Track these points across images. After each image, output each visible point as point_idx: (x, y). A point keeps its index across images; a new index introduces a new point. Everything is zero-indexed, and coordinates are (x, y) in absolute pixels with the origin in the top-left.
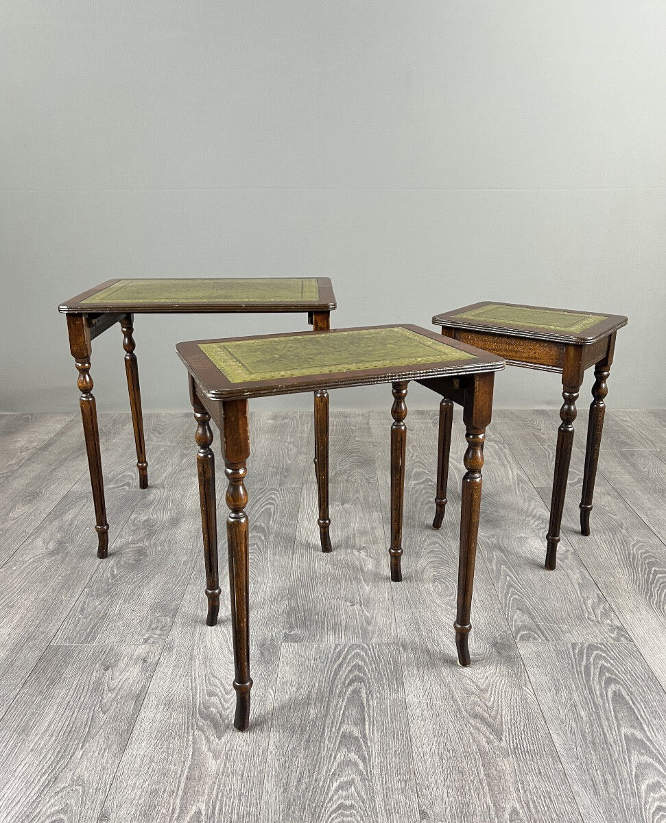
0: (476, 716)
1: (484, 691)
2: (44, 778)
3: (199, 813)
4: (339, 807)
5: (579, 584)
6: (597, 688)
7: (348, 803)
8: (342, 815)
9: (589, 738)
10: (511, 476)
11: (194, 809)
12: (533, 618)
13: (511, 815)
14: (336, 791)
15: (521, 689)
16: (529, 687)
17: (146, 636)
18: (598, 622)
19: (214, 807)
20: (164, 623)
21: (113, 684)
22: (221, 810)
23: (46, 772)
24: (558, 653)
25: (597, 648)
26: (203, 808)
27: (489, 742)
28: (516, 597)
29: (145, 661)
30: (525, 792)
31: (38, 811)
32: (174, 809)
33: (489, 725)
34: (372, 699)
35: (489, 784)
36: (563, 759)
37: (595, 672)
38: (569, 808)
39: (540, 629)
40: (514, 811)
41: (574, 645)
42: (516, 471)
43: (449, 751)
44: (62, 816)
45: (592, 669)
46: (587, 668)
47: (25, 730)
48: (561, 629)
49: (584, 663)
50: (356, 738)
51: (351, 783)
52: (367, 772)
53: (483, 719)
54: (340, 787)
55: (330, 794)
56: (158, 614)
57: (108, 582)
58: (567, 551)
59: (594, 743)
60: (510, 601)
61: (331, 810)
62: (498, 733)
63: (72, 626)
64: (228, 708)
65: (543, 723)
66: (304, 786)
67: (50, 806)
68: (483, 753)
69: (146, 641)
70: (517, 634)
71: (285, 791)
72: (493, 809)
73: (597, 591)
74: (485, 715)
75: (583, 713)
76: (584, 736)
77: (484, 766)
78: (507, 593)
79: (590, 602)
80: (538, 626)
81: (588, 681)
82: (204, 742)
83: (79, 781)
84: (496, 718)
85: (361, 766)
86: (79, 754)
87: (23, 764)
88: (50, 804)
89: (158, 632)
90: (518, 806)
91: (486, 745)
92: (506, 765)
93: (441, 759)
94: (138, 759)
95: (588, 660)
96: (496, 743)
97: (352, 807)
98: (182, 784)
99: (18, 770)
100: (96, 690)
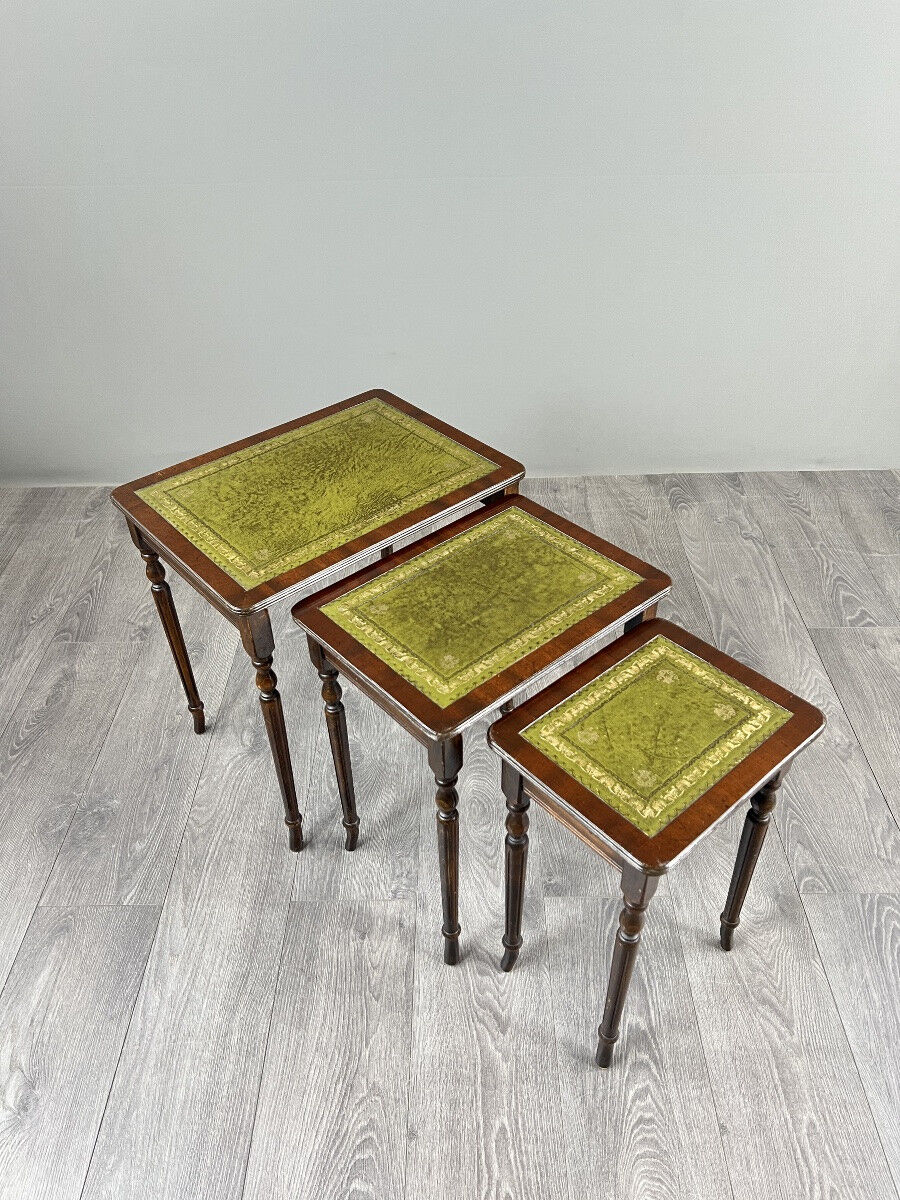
0: (764, 1001)
1: (769, 966)
2: (339, 1086)
3: (503, 1129)
4: (641, 1120)
5: (866, 800)
6: (890, 961)
7: (648, 1115)
8: (643, 1130)
9: (883, 1031)
10: (777, 607)
11: (497, 1125)
12: (815, 856)
13: (808, 1129)
14: (634, 1101)
15: (809, 963)
16: (818, 960)
17: (393, 887)
18: (889, 861)
19: (517, 1123)
20: (408, 867)
21: (377, 957)
22: (523, 1125)
23: (338, 1080)
24: (846, 910)
25: (890, 903)
26: (506, 1124)
27: (781, 1036)
28: (795, 822)
29: (401, 925)
30: (821, 1101)
31: (345, 1128)
32: (478, 1124)
33: (779, 1014)
34: (653, 978)
35: (784, 1092)
36: (857, 1059)
37: (887, 937)
38: (864, 1119)
39: (825, 874)
40: (812, 1124)
41: (863, 897)
42: (784, 598)
43: (740, 1049)
44: (371, 1134)
45: (884, 934)
46: (878, 930)
47: (301, 1023)
48: (848, 873)
49: (874, 925)
50: (644, 1032)
51: (646, 1090)
52: (661, 1076)
53: (772, 1005)
54: (638, 1096)
55: (628, 1106)
56: (398, 853)
57: (329, 800)
58: (851, 744)
59: (887, 1037)
60: (789, 828)
61: (632, 1124)
62: (789, 1024)
63: (307, 873)
64: (505, 992)
65: (834, 1009)
66: (600, 1094)
67: (355, 1120)
68: (775, 1052)
69: (395, 893)
70: (800, 881)
71: (583, 1101)
72: (790, 1121)
73: (887, 811)
74: (774, 1000)
75: (875, 996)
76: (877, 1028)
77: (777, 1068)
78: (785, 816)
79: (879, 830)
80: (822, 868)
81: (880, 951)
82: (489, 1037)
83: (374, 1089)
84: (785, 1003)
85: (654, 1070)
86: (366, 1053)
87: (313, 1067)
88: (355, 1119)
89: (405, 881)
90: (814, 1118)
91: (777, 1040)
92: (799, 1065)
93: (734, 1059)
94: (427, 1061)
95: (879, 920)
96: (788, 1038)
97: (651, 1121)
98: (479, 1091)
99: (311, 1076)
100: (359, 967)
